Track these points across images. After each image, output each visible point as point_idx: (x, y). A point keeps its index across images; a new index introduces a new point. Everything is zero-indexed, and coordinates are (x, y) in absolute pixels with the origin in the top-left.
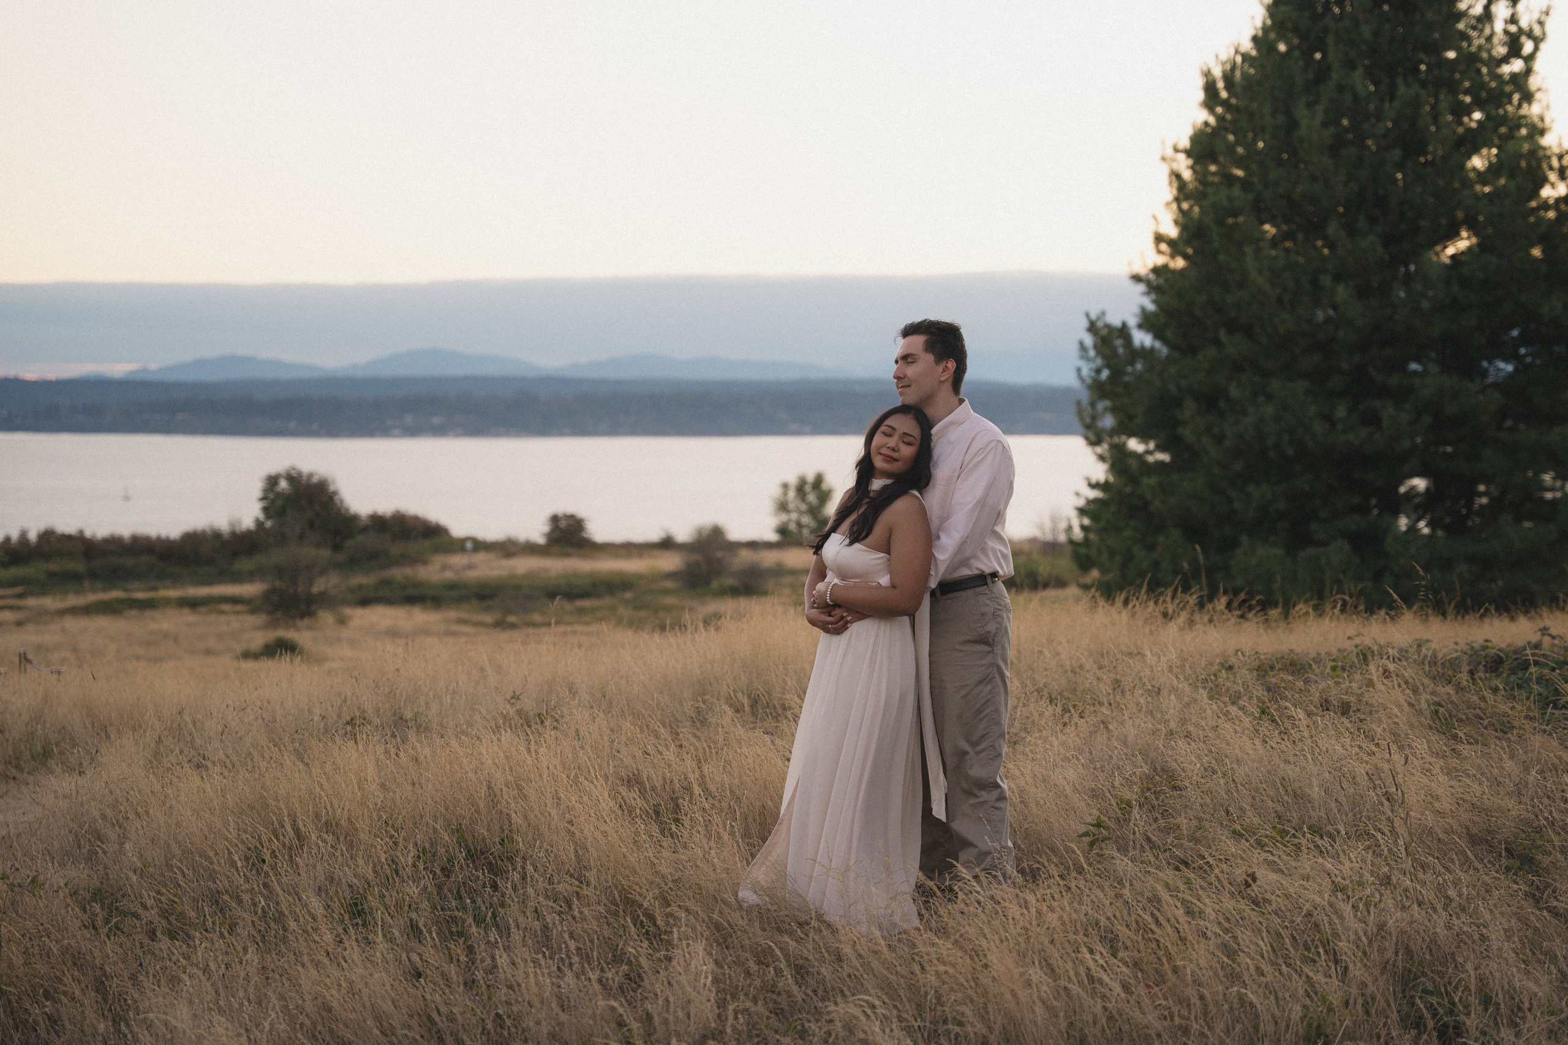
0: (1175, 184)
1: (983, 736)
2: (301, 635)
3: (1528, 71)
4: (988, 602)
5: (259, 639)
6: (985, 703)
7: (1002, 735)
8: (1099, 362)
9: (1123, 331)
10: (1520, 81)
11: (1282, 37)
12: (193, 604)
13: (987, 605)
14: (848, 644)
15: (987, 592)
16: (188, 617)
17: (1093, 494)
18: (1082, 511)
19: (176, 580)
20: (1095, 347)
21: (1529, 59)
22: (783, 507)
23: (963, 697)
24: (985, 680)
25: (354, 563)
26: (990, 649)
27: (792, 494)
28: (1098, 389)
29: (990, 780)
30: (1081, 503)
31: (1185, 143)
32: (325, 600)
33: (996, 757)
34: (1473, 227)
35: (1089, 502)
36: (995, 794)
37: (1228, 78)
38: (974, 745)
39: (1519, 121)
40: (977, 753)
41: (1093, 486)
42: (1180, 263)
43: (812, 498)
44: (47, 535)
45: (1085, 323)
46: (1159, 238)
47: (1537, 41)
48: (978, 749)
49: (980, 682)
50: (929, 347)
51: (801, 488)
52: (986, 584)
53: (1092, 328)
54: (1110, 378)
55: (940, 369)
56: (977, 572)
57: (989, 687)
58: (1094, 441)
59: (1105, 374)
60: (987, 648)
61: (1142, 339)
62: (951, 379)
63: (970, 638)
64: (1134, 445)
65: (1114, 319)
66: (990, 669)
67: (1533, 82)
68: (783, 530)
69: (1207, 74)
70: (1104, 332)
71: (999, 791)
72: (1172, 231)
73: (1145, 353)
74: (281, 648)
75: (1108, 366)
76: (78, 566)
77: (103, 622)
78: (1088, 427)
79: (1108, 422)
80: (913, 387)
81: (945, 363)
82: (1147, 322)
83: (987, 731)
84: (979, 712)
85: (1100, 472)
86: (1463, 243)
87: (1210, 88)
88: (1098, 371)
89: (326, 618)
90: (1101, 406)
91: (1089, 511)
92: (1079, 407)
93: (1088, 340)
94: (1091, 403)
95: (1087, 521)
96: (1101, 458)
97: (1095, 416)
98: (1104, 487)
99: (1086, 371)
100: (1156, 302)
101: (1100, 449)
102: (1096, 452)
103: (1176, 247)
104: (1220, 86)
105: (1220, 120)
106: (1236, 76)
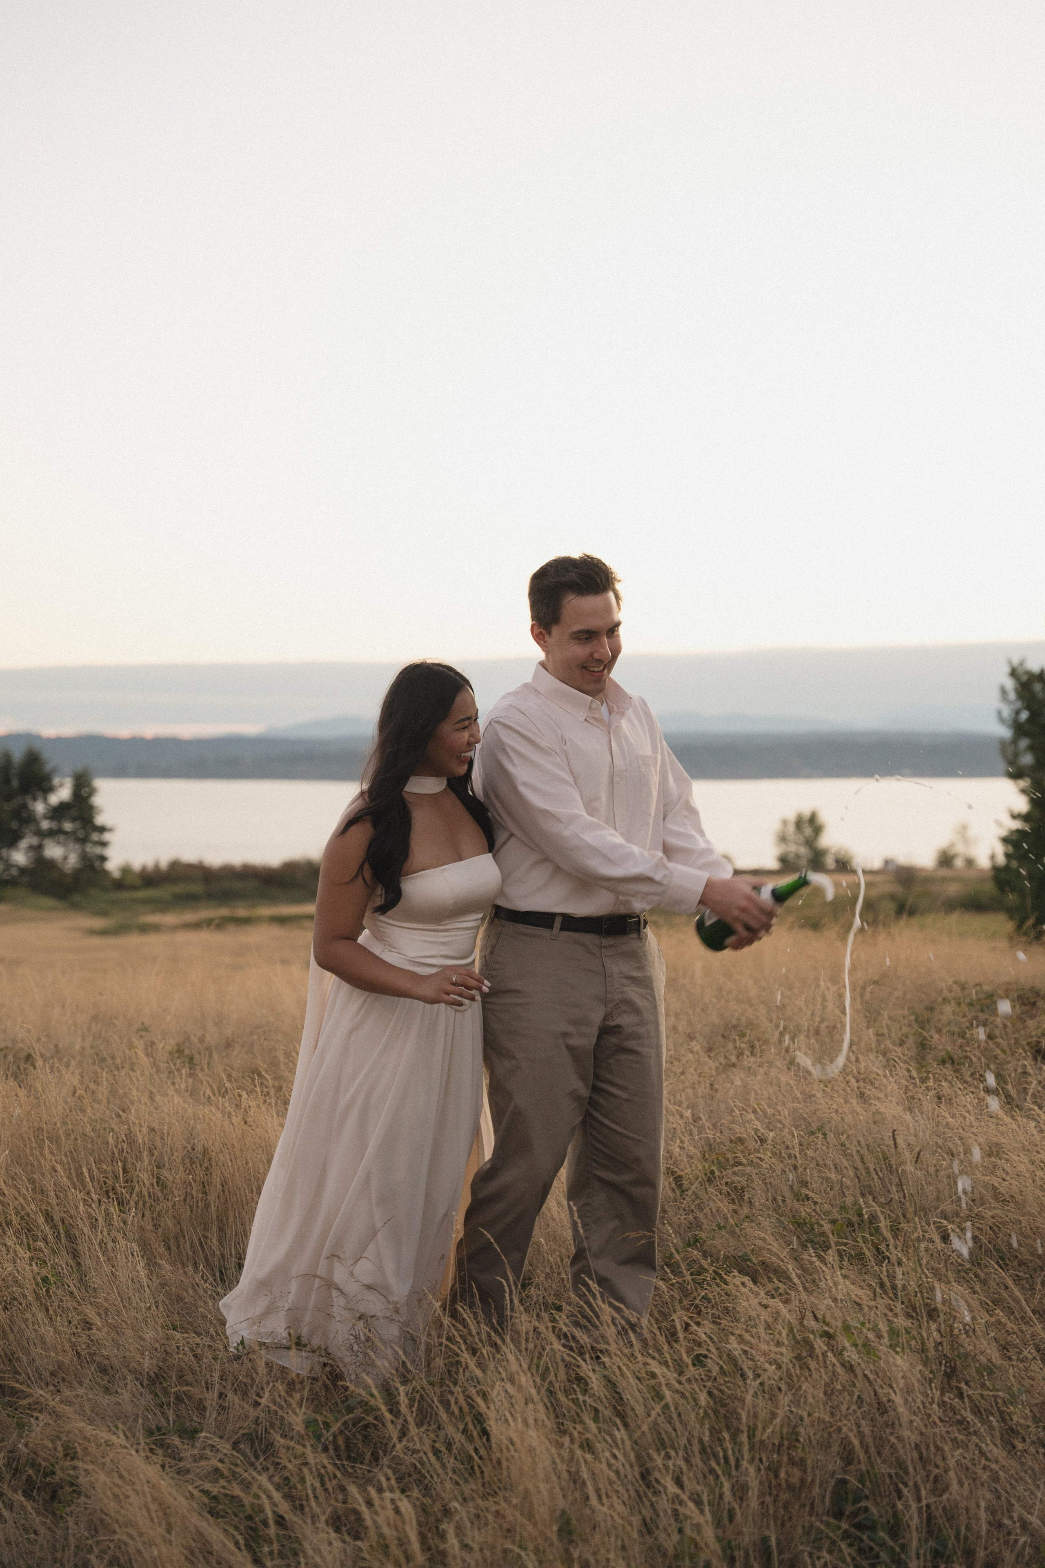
8: (1019, 704)
9: (1041, 677)
12: (282, 921)
16: (276, 931)
17: (1017, 825)
18: (1005, 840)
19: (274, 900)
20: (1016, 690)
22: (783, 839)
27: (791, 828)
28: (1019, 729)
30: (1004, 833)
35: (1012, 832)
41: (1014, 817)
43: (808, 831)
44: (175, 865)
45: (1007, 669)
51: (799, 823)
53: (1014, 673)
54: (1029, 720)
58: (1016, 775)
59: (1024, 715)
65: (1034, 668)
68: (783, 860)
70: (1024, 678)
75: (1027, 708)
76: (197, 888)
77: (205, 936)
78: (1011, 763)
79: (1027, 759)
85: (1021, 804)
88: (1017, 713)
90: (1024, 743)
91: (1012, 840)
92: (1003, 745)
93: (1010, 684)
94: (1014, 741)
95: (1010, 849)
96: (1023, 791)
97: (1016, 755)
98: (1025, 818)
99: (1007, 712)
101: (1023, 783)
102: (1019, 785)
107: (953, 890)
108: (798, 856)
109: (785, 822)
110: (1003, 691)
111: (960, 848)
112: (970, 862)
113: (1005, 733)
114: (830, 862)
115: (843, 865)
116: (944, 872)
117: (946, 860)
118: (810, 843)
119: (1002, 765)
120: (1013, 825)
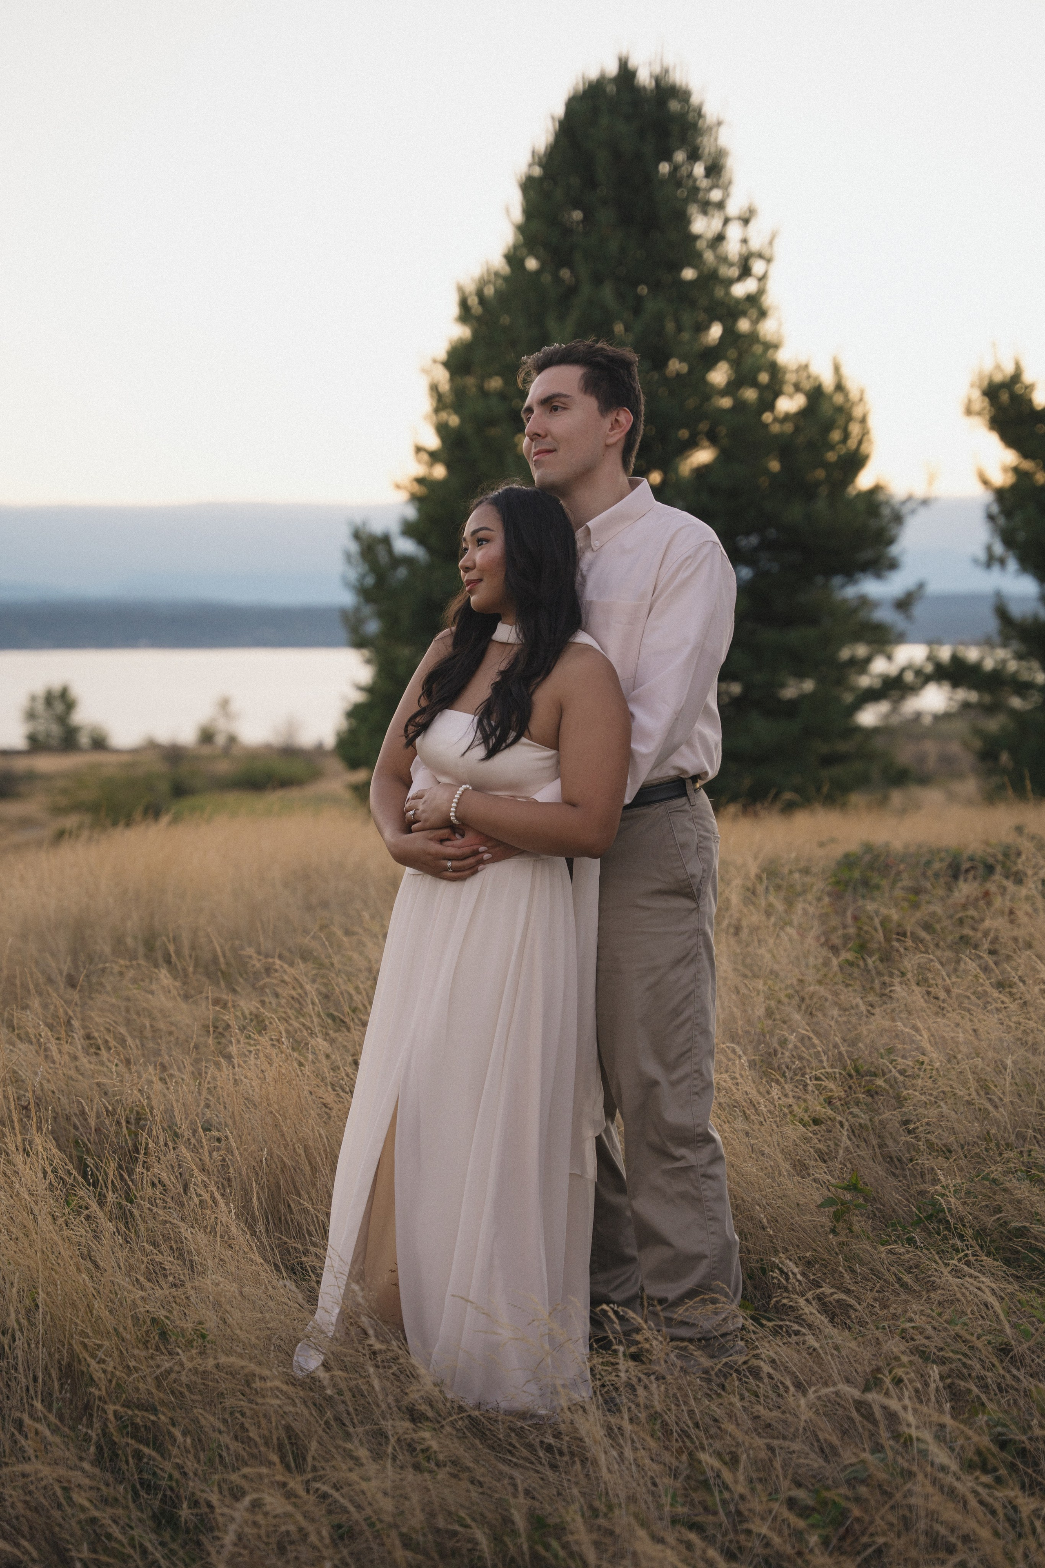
0: (435, 395)
1: (683, 1055)
3: (761, 292)
4: (689, 824)
6: (687, 997)
7: (711, 1053)
8: (364, 568)
9: (386, 540)
10: (753, 300)
11: (532, 253)
13: (688, 830)
14: (478, 900)
15: (687, 807)
17: (362, 697)
18: (349, 714)
20: (360, 554)
21: (762, 279)
22: (31, 715)
23: (648, 989)
24: (686, 959)
26: (694, 905)
27: (41, 705)
28: (366, 594)
29: (699, 1130)
30: (349, 708)
31: (442, 355)
33: (703, 1089)
34: (713, 439)
35: (357, 706)
36: (706, 1153)
37: (480, 293)
38: (669, 1067)
39: (753, 337)
40: (673, 1084)
42: (439, 472)
43: (59, 707)
45: (350, 531)
46: (419, 450)
47: (769, 261)
48: (675, 1076)
49: (678, 962)
50: (590, 386)
51: (49, 699)
52: (685, 794)
53: (357, 535)
54: (375, 586)
55: (607, 423)
56: (673, 773)
57: (692, 969)
58: (359, 642)
59: (370, 581)
60: (689, 904)
61: (405, 546)
62: (621, 445)
63: (658, 886)
65: (377, 527)
66: (694, 940)
67: (769, 300)
68: (33, 738)
69: (461, 290)
70: (368, 541)
71: (711, 1146)
72: (433, 442)
73: (408, 561)
75: (372, 572)
78: (354, 631)
79: (373, 627)
80: (561, 453)
81: (615, 413)
82: (410, 530)
83: (688, 1046)
84: (676, 1012)
86: (703, 456)
87: (464, 304)
88: (363, 577)
90: (367, 610)
91: (356, 715)
92: (345, 613)
93: (354, 547)
94: (359, 608)
95: (353, 722)
96: (368, 662)
97: (360, 623)
98: (370, 690)
99: (353, 575)
100: (420, 510)
101: (366, 652)
102: (363, 655)
103: (434, 457)
104: (473, 301)
105: (475, 334)
106: (489, 291)
108: (48, 735)
109: (33, 699)
110: (348, 557)
111: (223, 727)
112: (232, 740)
113: (347, 599)
114: (84, 740)
115: (99, 743)
116: (206, 750)
117: (207, 736)
118: (63, 719)
119: (343, 634)
120: (358, 697)
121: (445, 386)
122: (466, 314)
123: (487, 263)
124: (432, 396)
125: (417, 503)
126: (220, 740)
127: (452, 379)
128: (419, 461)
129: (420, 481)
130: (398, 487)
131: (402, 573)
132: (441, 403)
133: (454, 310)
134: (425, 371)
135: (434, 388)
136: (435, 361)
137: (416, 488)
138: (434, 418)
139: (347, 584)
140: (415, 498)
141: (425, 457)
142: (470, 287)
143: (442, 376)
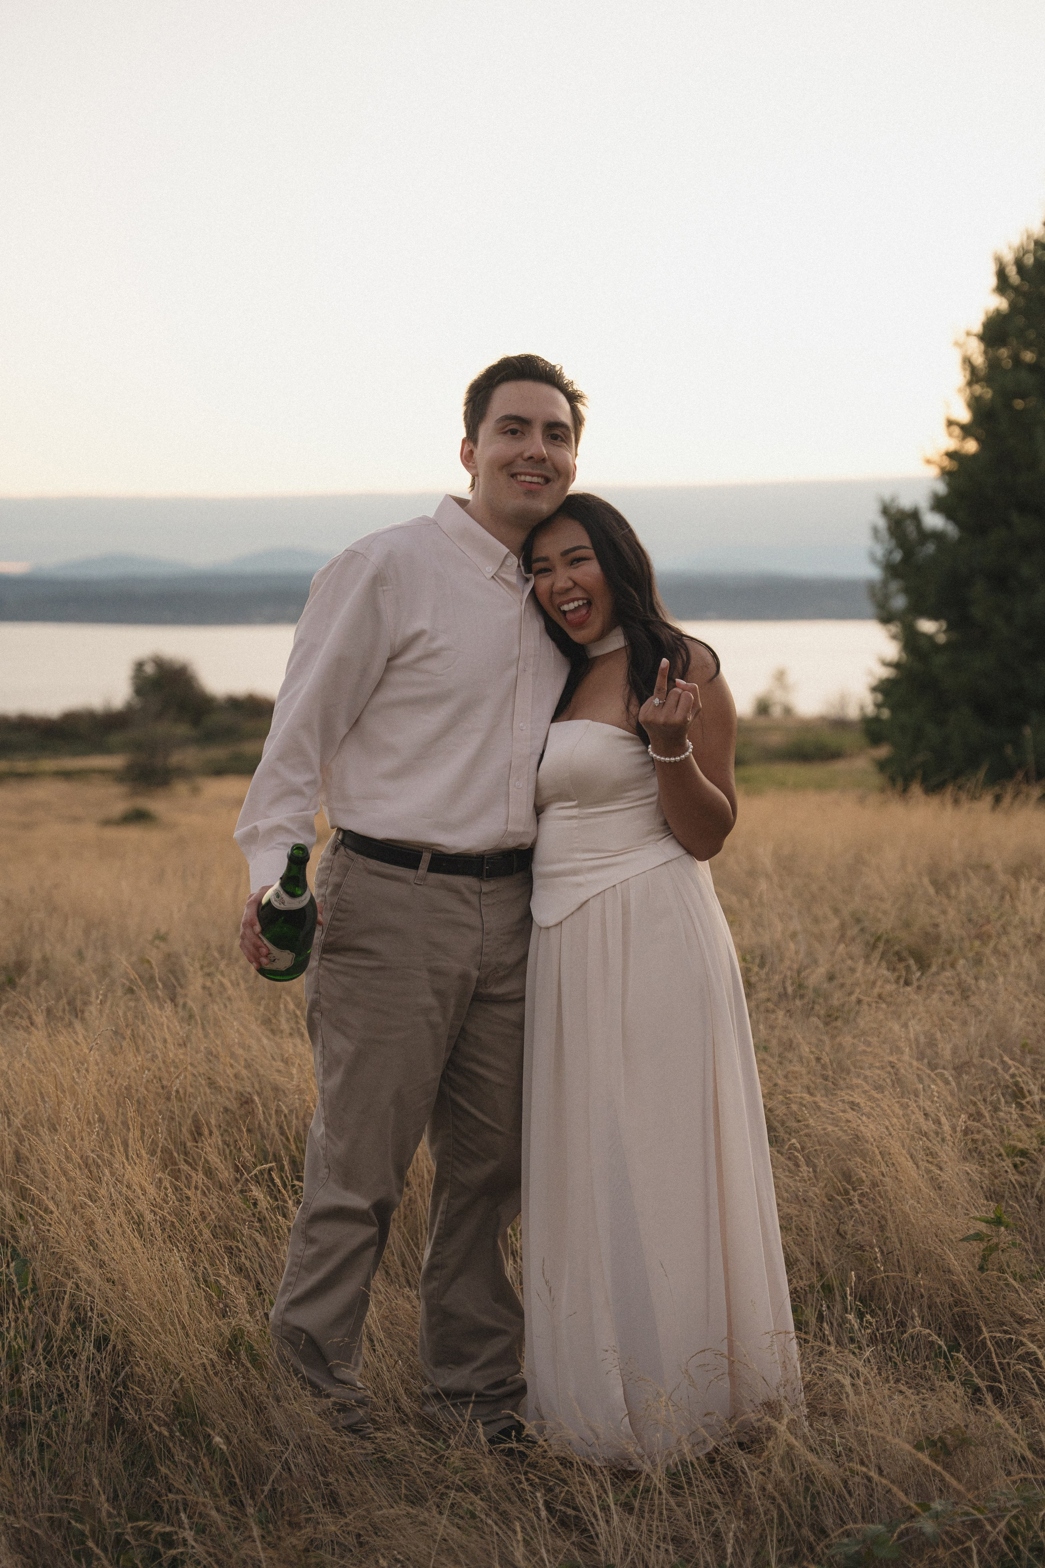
0: (969, 369)
2: (157, 805)
5: (120, 807)
8: (893, 543)
9: (914, 515)
12: (67, 775)
16: (62, 787)
17: (888, 673)
18: (875, 689)
19: (55, 753)
20: (889, 529)
25: (209, 738)
28: (892, 570)
30: (874, 682)
31: (977, 327)
32: (183, 773)
35: (883, 681)
37: (1019, 263)
41: (885, 664)
42: (971, 446)
45: (878, 507)
46: (950, 423)
53: (886, 511)
54: (902, 559)
58: (886, 619)
59: (898, 556)
61: (934, 521)
64: (927, 626)
65: (906, 502)
69: (999, 260)
70: (897, 517)
72: (964, 415)
73: (937, 536)
74: (138, 817)
75: (901, 548)
78: (881, 605)
79: (899, 602)
82: (939, 505)
85: (892, 650)
87: (1002, 274)
88: (891, 552)
89: (181, 788)
90: (894, 586)
91: (883, 688)
92: (871, 587)
93: (882, 523)
94: (885, 583)
95: (880, 697)
96: (894, 637)
97: (887, 597)
98: (897, 666)
99: (879, 552)
100: (949, 485)
101: (894, 628)
102: (889, 631)
103: (967, 431)
104: (1012, 272)
105: (1013, 305)
106: (1029, 260)
107: (775, 739)
110: (875, 531)
111: (779, 696)
113: (874, 573)
116: (762, 721)
119: (868, 607)
120: (885, 673)
121: (979, 360)
122: (1003, 284)
123: (1027, 231)
124: (965, 369)
125: (947, 477)
126: (776, 712)
127: (985, 353)
128: (950, 435)
129: (952, 455)
130: (929, 462)
131: (930, 548)
132: (974, 376)
133: (992, 281)
134: (957, 344)
135: (967, 361)
136: (968, 334)
137: (946, 463)
138: (968, 391)
139: (873, 559)
140: (947, 475)
141: (957, 431)
142: (1009, 257)
143: (976, 351)
